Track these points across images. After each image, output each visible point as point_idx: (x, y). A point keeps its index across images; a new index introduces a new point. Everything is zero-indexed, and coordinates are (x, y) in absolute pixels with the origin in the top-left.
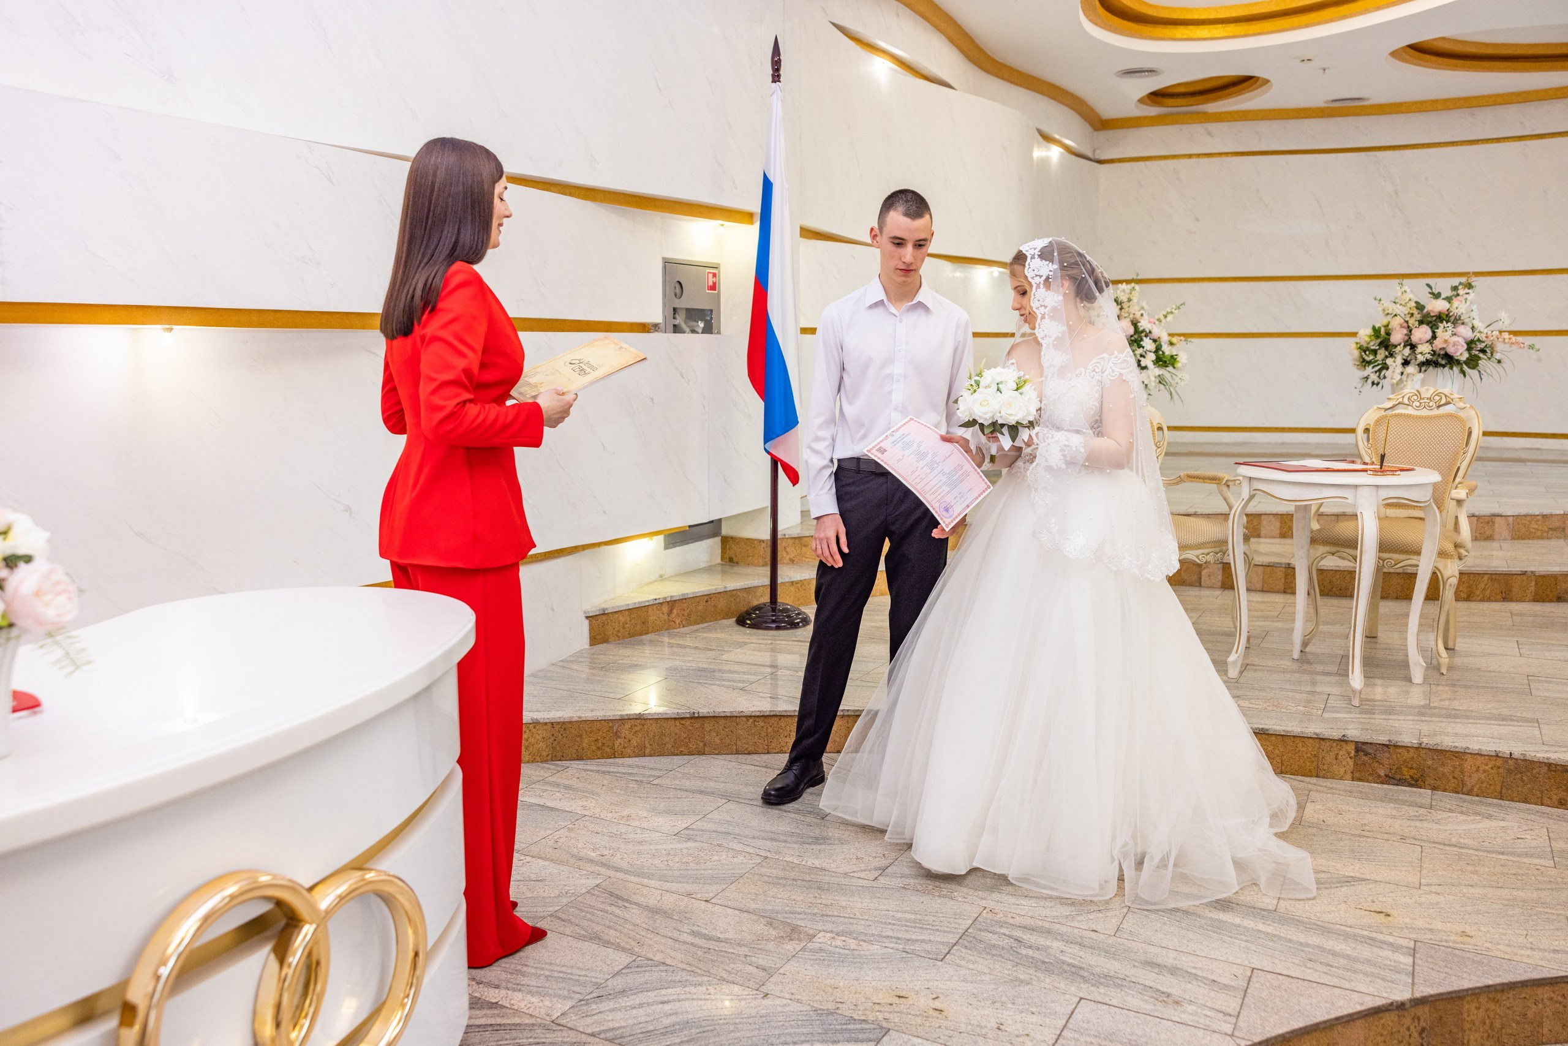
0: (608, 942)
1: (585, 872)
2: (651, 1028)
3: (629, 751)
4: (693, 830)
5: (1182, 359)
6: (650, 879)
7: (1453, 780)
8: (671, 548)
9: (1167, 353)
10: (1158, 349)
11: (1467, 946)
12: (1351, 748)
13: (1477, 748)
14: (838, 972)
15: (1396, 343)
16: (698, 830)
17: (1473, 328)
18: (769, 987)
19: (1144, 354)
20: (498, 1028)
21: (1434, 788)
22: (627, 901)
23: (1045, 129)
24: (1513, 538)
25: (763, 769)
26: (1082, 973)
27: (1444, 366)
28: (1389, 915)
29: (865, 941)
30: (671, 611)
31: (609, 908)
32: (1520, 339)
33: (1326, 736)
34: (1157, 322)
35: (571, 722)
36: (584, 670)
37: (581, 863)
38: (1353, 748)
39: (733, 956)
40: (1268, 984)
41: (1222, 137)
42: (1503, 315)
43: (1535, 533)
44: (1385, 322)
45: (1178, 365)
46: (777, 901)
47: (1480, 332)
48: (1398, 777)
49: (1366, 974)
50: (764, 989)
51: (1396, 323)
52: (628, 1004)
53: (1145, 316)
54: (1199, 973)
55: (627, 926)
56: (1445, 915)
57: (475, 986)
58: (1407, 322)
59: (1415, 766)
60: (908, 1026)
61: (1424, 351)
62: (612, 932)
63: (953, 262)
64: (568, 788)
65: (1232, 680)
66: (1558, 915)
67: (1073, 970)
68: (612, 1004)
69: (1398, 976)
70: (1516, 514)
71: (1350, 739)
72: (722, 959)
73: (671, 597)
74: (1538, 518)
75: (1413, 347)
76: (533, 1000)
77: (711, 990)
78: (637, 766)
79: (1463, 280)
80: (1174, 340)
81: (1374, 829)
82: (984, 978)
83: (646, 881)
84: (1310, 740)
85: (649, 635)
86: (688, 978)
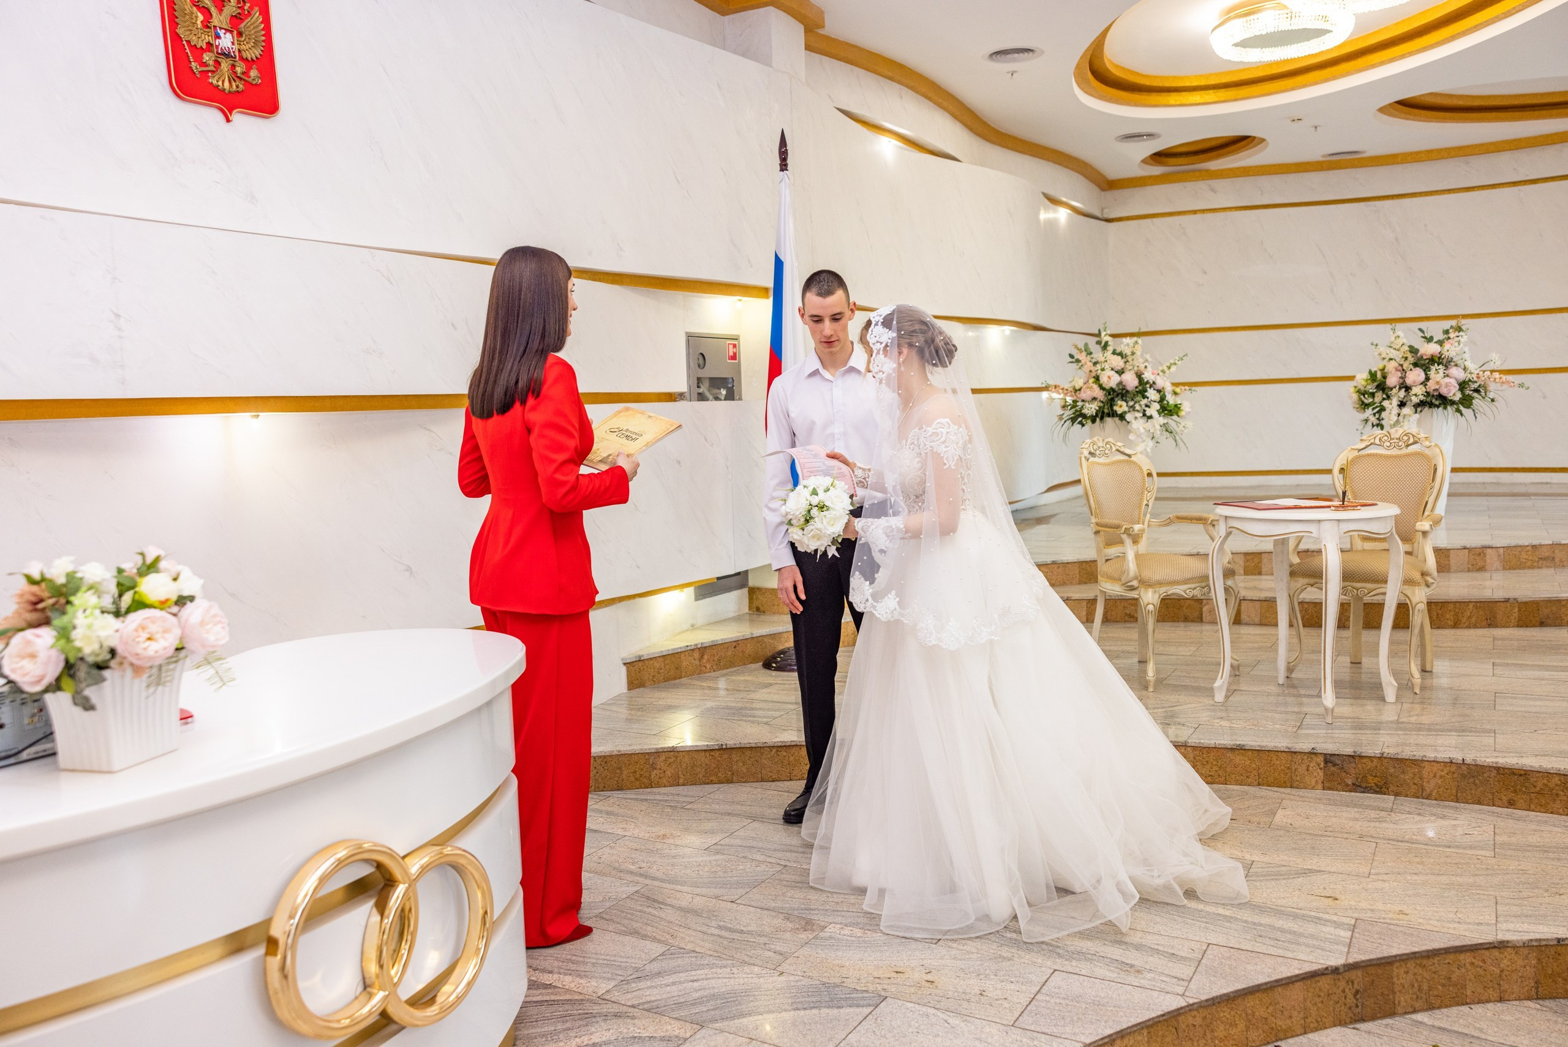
0: (646, 936)
1: (625, 881)
2: (683, 1000)
3: (664, 781)
4: (722, 845)
5: (1186, 407)
6: (682, 885)
7: (1413, 787)
8: (701, 599)
9: (1171, 402)
10: (1162, 399)
11: (1401, 922)
12: (1321, 759)
13: (1433, 756)
14: (845, 954)
15: (1391, 386)
16: (726, 845)
17: (1465, 369)
18: (785, 967)
19: (1149, 404)
20: (553, 1003)
21: (1397, 795)
22: (662, 903)
23: (1052, 192)
24: (1504, 569)
25: (786, 794)
26: (1058, 950)
27: (1438, 407)
28: (1337, 899)
29: (870, 930)
30: (702, 657)
31: (646, 909)
32: (1510, 378)
33: (1297, 750)
34: (1161, 374)
35: (611, 756)
36: (623, 712)
37: (622, 874)
38: (1322, 759)
39: (754, 944)
40: (1220, 956)
41: (1225, 193)
42: (1494, 356)
43: (1526, 563)
44: (1381, 367)
45: (1182, 413)
46: (794, 900)
47: (1471, 373)
48: (1364, 785)
49: (1308, 946)
50: (780, 969)
51: (1391, 367)
52: (663, 983)
53: (1149, 368)
54: (1161, 948)
55: (662, 923)
56: (1387, 898)
57: (532, 972)
58: (1401, 365)
59: (1378, 774)
60: (903, 994)
61: (1418, 393)
62: (649, 928)
63: (964, 323)
64: (608, 813)
65: (1218, 704)
66: (1488, 895)
67: (1051, 948)
68: (649, 983)
69: (1336, 947)
70: (1506, 545)
71: (1319, 751)
72: (744, 946)
73: (702, 643)
74: (1528, 548)
75: (1408, 389)
76: (581, 981)
77: (735, 970)
78: (672, 794)
79: (1454, 323)
80: (1178, 390)
81: (1336, 830)
82: (971, 956)
83: (679, 887)
84: (1283, 754)
85: (683, 679)
86: (715, 961)
